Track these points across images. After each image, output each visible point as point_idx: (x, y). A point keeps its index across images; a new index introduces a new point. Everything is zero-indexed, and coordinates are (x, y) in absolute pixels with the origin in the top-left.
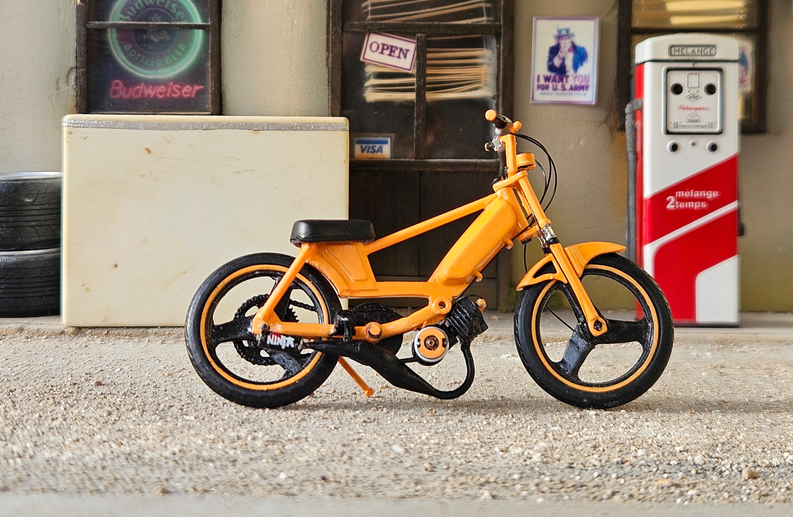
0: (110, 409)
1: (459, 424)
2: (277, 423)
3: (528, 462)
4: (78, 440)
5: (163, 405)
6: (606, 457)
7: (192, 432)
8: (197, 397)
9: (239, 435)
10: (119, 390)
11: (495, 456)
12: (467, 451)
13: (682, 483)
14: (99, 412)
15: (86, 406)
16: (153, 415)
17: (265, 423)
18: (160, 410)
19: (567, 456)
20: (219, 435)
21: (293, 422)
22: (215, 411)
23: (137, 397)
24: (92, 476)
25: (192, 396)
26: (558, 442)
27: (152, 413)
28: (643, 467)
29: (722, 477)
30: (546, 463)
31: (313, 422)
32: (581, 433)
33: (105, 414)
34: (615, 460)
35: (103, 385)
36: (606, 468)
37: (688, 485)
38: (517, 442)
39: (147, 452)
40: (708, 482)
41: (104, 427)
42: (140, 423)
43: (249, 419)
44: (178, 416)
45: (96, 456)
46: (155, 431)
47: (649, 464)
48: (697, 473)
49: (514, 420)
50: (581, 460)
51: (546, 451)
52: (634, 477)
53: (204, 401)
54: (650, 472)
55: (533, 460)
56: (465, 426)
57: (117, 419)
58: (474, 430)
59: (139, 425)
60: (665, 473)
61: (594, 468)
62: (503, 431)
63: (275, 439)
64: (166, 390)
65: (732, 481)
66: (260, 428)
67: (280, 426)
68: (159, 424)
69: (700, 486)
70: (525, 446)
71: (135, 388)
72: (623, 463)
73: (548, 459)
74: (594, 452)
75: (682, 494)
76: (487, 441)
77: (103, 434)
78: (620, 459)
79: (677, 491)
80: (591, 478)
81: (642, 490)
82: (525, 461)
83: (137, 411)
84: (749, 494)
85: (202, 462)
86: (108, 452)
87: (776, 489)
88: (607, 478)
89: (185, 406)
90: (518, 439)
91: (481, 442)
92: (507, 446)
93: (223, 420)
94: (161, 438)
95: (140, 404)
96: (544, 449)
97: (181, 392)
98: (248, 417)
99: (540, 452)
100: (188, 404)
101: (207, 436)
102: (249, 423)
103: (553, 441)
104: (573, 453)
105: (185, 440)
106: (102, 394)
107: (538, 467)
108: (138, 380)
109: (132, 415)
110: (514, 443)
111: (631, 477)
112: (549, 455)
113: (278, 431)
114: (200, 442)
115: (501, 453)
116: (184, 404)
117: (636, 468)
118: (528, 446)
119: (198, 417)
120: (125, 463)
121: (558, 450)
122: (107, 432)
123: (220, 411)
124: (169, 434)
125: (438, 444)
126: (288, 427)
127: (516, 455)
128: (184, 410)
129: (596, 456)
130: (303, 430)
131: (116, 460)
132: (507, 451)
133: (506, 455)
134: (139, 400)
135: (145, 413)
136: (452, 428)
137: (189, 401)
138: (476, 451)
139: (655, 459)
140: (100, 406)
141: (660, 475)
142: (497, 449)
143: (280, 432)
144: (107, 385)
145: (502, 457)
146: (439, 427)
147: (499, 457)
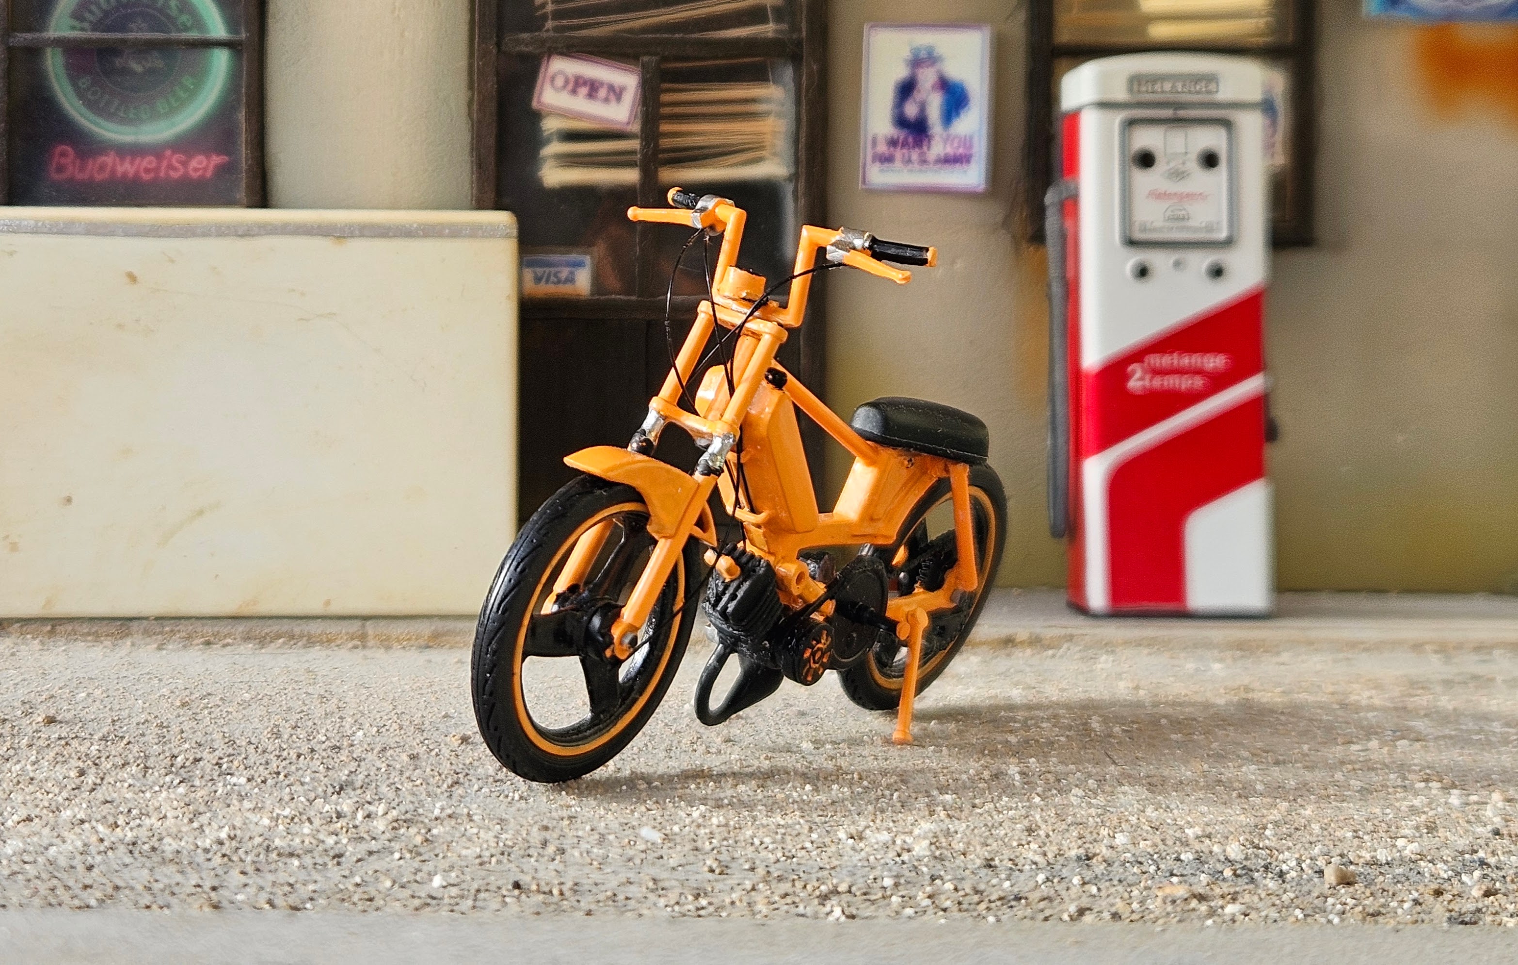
0: (81, 764)
1: (759, 791)
2: (407, 789)
3: (905, 857)
4: (29, 819)
5: (182, 756)
6: (1055, 848)
7: (247, 804)
8: (244, 743)
9: (339, 808)
10: (90, 730)
11: (840, 846)
12: (783, 838)
13: (1210, 893)
14: (60, 771)
15: (33, 758)
16: (167, 775)
17: (384, 789)
18: (179, 766)
19: (978, 847)
20: (301, 810)
21: (438, 787)
22: (284, 768)
23: (129, 743)
24: (71, 883)
25: (235, 743)
26: (957, 822)
27: (163, 771)
28: (1127, 865)
29: (1284, 882)
30: (941, 859)
31: (476, 787)
32: (998, 805)
33: (73, 774)
34: (1073, 853)
35: (61, 722)
36: (1057, 867)
37: (1223, 897)
38: (878, 821)
39: (167, 840)
40: (1260, 891)
41: (76, 796)
42: (144, 789)
43: (352, 783)
44: (215, 778)
45: (70, 848)
46: (175, 803)
47: (1140, 859)
48: (1236, 875)
49: (865, 783)
50: (1007, 853)
51: (936, 837)
52: (1116, 882)
53: (259, 750)
54: (1144, 873)
55: (914, 853)
56: (770, 793)
57: (98, 781)
58: (791, 800)
59: (143, 792)
60: (1172, 875)
61: (1034, 867)
62: (846, 803)
63: (408, 816)
64: (182, 732)
65: (1305, 889)
66: (377, 797)
67: (414, 794)
68: (182, 790)
69: (1247, 898)
70: (894, 829)
71: (121, 727)
72: (1088, 858)
73: (946, 852)
74: (1030, 839)
75: (1212, 913)
76: (817, 820)
77: (76, 809)
78: (1081, 851)
79: (1203, 908)
80: (1032, 884)
81: (1135, 906)
82: (899, 855)
83: (134, 768)
84: (1344, 913)
85: (277, 858)
86: (94, 839)
87: (1394, 904)
88: (1064, 885)
89: (225, 760)
90: (879, 817)
91: (807, 821)
92: (860, 829)
93: (302, 784)
94: (191, 816)
95: (137, 755)
96: (931, 835)
97: (211, 734)
98: (350, 779)
99: (925, 838)
100: (229, 756)
101: (277, 811)
102: (354, 790)
103: (947, 821)
104: (989, 841)
105: (238, 819)
106: (60, 738)
107: (926, 866)
108: (125, 714)
109: (126, 776)
110: (871, 824)
111: (1108, 884)
112: (944, 844)
113: (412, 802)
114: (266, 822)
115: (851, 841)
116: (222, 756)
117: (1116, 867)
118: (900, 829)
119: (253, 778)
120: (128, 860)
121: (959, 836)
122: (84, 806)
123: (293, 768)
124: (202, 809)
125: (726, 825)
126: (429, 796)
127: (881, 844)
128: (225, 766)
129: (1034, 846)
130: (460, 801)
131: (110, 853)
132: (861, 838)
133: (862, 845)
134: (135, 749)
135: (150, 771)
136: (746, 797)
137: (230, 751)
138: (803, 837)
139: (1150, 850)
140: (60, 758)
141: (1163, 880)
142: (842, 835)
143: (416, 805)
144: (67, 723)
145: (853, 849)
146: (722, 795)
147: (848, 849)
